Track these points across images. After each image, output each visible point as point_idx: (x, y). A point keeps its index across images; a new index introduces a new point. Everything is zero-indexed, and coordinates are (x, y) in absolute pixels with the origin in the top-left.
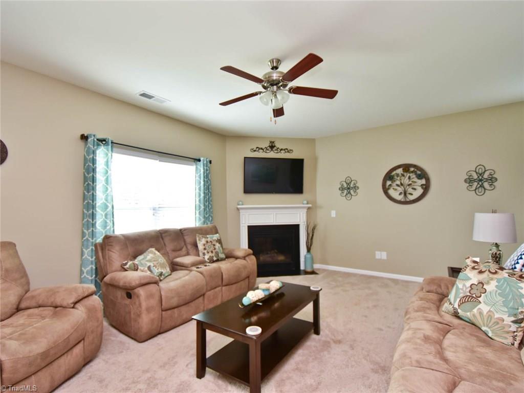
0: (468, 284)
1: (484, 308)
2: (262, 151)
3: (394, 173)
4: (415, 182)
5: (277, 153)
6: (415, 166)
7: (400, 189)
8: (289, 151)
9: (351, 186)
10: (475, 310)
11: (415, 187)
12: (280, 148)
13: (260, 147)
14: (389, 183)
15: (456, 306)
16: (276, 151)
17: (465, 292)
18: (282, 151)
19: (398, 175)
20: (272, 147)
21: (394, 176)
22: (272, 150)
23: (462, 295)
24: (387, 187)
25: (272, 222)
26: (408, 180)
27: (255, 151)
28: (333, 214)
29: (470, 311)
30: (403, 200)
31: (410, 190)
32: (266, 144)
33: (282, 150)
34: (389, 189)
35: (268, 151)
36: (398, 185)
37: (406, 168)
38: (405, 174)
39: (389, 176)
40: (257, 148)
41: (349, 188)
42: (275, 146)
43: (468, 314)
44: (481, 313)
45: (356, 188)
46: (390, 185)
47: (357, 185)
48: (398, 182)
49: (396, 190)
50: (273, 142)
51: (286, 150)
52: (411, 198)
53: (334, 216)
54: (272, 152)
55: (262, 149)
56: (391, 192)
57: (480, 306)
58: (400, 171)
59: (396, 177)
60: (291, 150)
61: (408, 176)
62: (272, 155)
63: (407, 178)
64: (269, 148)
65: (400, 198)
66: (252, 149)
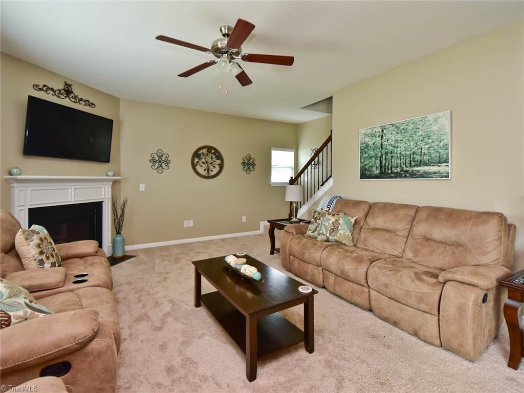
0: (331, 222)
1: (341, 232)
2: (51, 92)
3: (201, 152)
4: (215, 162)
5: (74, 102)
6: (215, 149)
7: (205, 166)
8: (91, 105)
9: (163, 159)
10: (338, 234)
11: (214, 165)
12: (80, 97)
13: (50, 86)
14: (196, 160)
15: (328, 235)
16: (73, 100)
17: (331, 227)
18: (81, 102)
19: (203, 154)
20: (68, 91)
21: (200, 154)
22: (68, 96)
23: (329, 229)
24: (195, 163)
25: (70, 200)
26: (210, 160)
27: (41, 89)
28: (142, 187)
29: (336, 235)
30: (206, 175)
31: (211, 168)
32: (59, 86)
33: (81, 100)
34: (197, 165)
35: (62, 97)
36: (203, 163)
37: (210, 149)
38: (209, 154)
39: (196, 154)
40: (45, 86)
41: (160, 161)
42: (72, 92)
43: (336, 237)
44: (341, 235)
45: (167, 162)
46: (198, 162)
47: (169, 159)
48: (203, 160)
49: (202, 166)
50: (70, 86)
51: (87, 103)
52: (212, 174)
53: (144, 190)
54: (67, 98)
55: (52, 89)
56: (198, 168)
57: (339, 232)
58: (205, 151)
59: (202, 156)
60: (93, 104)
61: (210, 156)
62: (66, 102)
63: (210, 157)
64: (62, 91)
65: (204, 173)
66: (37, 86)
